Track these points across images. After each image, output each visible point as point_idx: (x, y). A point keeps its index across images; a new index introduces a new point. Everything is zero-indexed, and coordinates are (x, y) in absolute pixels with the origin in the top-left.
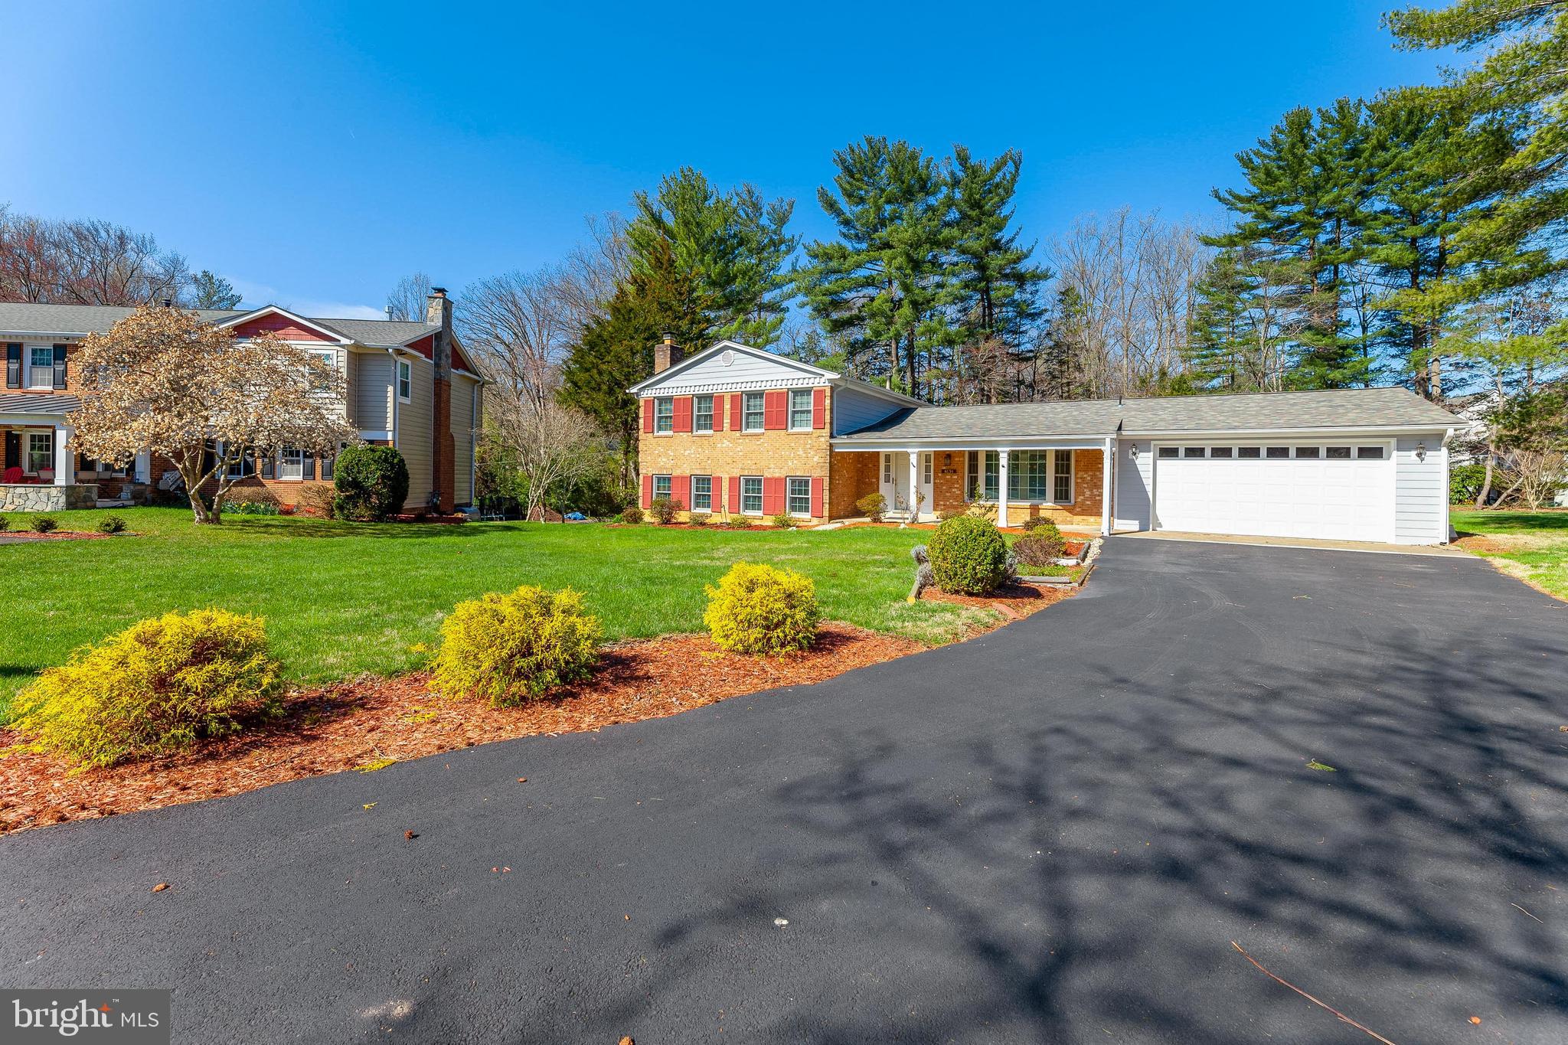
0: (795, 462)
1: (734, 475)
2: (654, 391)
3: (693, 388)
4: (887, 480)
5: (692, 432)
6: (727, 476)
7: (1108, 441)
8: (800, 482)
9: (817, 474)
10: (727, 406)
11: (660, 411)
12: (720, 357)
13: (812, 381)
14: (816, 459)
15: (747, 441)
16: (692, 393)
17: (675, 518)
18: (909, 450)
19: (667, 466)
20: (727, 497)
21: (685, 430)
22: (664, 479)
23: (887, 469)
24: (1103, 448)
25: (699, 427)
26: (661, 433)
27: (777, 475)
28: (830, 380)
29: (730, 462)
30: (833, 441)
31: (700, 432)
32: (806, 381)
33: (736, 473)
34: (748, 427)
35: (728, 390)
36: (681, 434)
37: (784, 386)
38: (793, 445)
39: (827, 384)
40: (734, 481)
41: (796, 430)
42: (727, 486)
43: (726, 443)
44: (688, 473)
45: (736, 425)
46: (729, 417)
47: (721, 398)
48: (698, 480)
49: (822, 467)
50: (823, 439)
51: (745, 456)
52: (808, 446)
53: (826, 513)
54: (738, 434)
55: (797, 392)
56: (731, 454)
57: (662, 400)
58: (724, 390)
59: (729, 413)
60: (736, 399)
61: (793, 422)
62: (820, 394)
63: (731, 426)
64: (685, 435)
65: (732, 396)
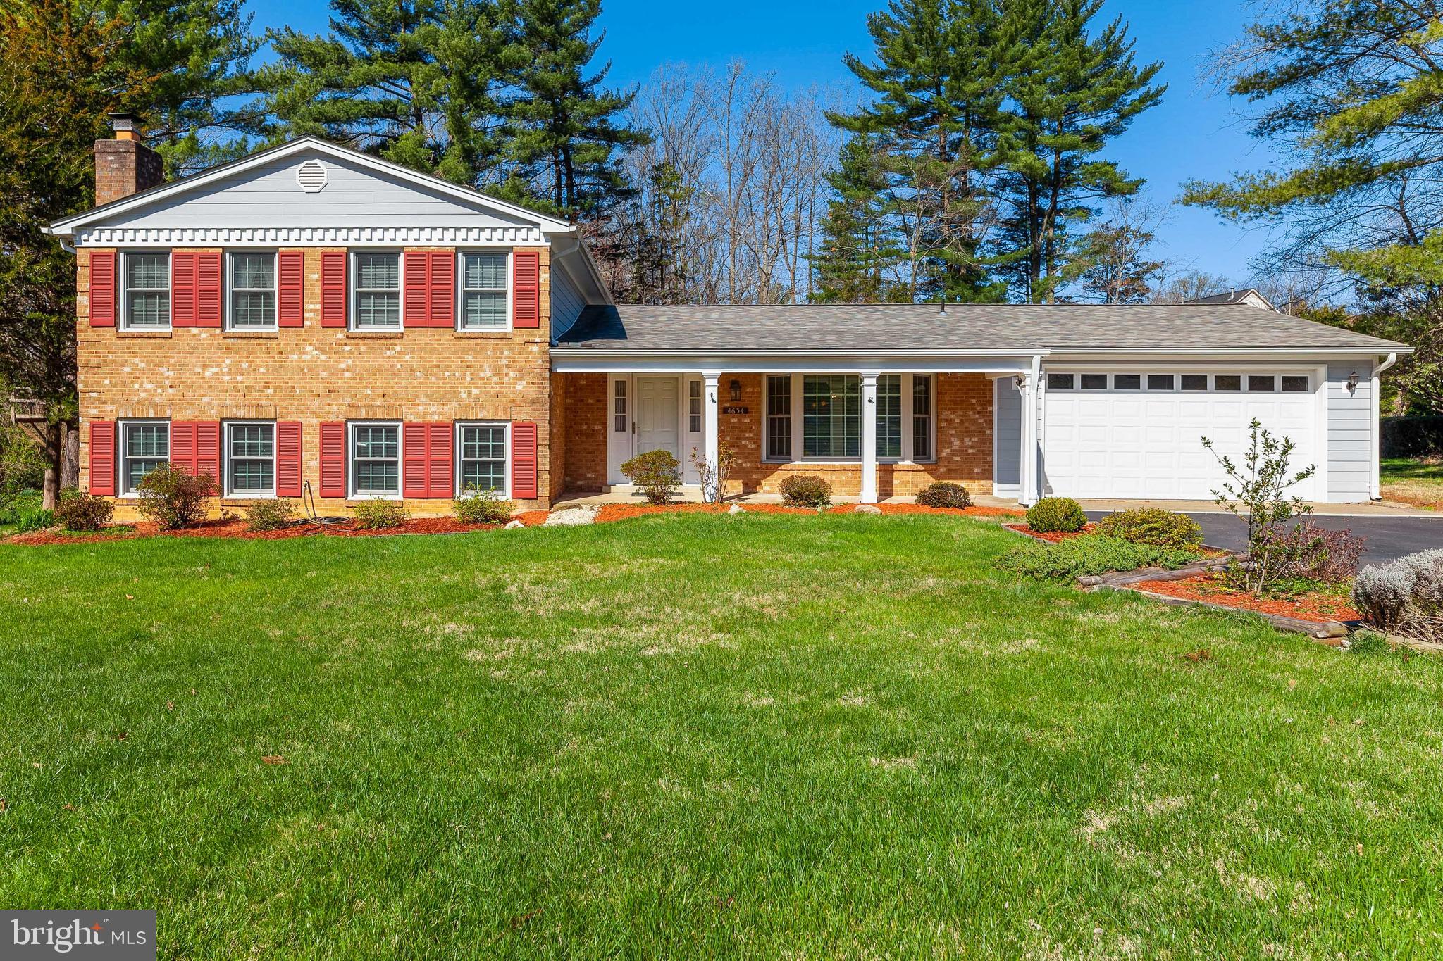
0: (475, 391)
1: (332, 418)
2: (118, 234)
3: (224, 234)
4: (621, 427)
5: (222, 326)
6: (315, 421)
7: (1036, 361)
8: (484, 431)
9: (523, 415)
10: (313, 276)
11: (132, 280)
12: (294, 171)
13: (511, 234)
14: (520, 386)
15: (362, 349)
16: (221, 243)
17: (201, 513)
18: (705, 372)
19: (157, 399)
20: (315, 464)
21: (202, 321)
22: (148, 429)
23: (621, 406)
24: (1025, 371)
25: (238, 318)
26: (136, 329)
27: (435, 418)
28: (550, 236)
29: (321, 390)
30: (554, 352)
31: (241, 329)
32: (499, 234)
33: (336, 414)
34: (359, 321)
35: (316, 242)
36: (194, 331)
37: (449, 240)
38: (470, 357)
39: (543, 242)
40: (332, 433)
41: (471, 329)
42: (317, 442)
43: (311, 352)
44: (213, 414)
45: (334, 316)
46: (318, 297)
47: (294, 261)
48: (237, 432)
49: (534, 402)
50: (535, 349)
51: (359, 379)
52: (504, 362)
53: (544, 490)
54: (340, 335)
55: (474, 255)
56: (323, 374)
57: (137, 256)
58: (304, 242)
59: (317, 290)
60: (333, 262)
61: (466, 313)
62: (526, 261)
63: (324, 316)
64: (204, 334)
65: (324, 256)
